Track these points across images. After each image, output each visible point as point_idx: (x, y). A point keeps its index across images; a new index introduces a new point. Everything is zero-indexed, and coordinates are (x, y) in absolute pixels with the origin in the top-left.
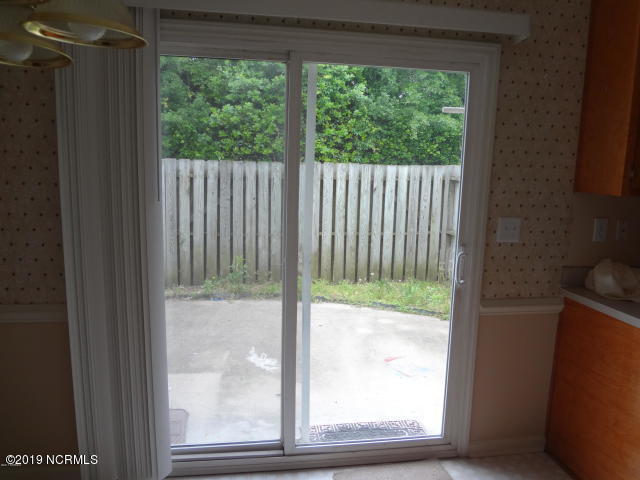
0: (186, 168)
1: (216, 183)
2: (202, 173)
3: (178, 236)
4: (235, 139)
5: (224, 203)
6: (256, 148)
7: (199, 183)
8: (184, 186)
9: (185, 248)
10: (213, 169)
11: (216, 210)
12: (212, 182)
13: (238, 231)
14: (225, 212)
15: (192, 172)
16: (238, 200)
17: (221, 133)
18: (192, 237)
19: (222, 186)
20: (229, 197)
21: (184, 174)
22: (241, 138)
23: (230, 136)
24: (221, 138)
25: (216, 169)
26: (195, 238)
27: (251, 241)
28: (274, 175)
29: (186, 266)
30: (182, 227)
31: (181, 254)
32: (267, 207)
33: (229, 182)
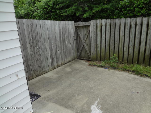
0: (99, 22)
1: (110, 27)
2: (105, 24)
3: (97, 45)
4: (128, 11)
5: (112, 34)
6: (135, 13)
7: (104, 28)
8: (99, 29)
9: (99, 49)
10: (108, 22)
11: (109, 37)
12: (108, 27)
13: (117, 45)
14: (112, 38)
15: (101, 24)
16: (117, 33)
17: (123, 9)
18: (101, 46)
19: (112, 28)
20: (114, 32)
21: (99, 24)
22: (130, 10)
23: (126, 10)
24: (123, 11)
25: (110, 22)
26: (102, 46)
27: (121, 48)
28: (132, 23)
29: (99, 55)
30: (98, 43)
31: (98, 51)
32: (128, 36)
33: (114, 27)
